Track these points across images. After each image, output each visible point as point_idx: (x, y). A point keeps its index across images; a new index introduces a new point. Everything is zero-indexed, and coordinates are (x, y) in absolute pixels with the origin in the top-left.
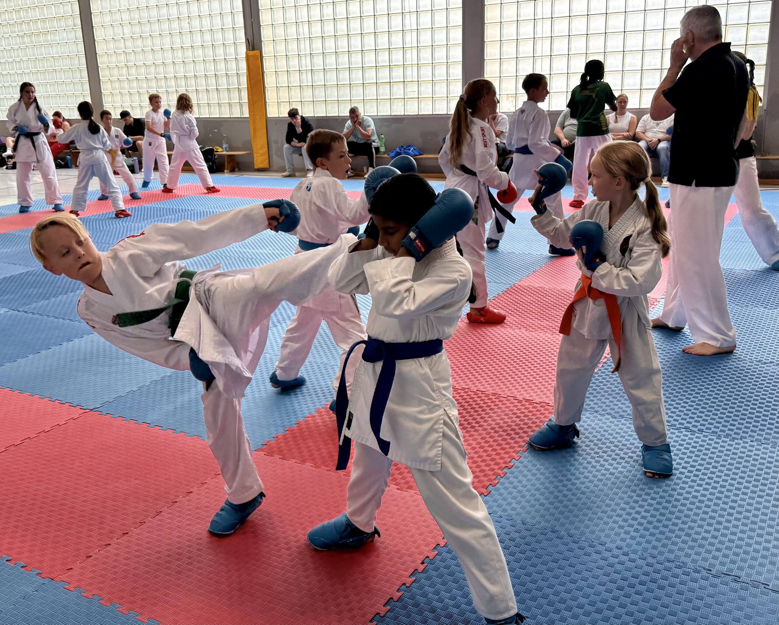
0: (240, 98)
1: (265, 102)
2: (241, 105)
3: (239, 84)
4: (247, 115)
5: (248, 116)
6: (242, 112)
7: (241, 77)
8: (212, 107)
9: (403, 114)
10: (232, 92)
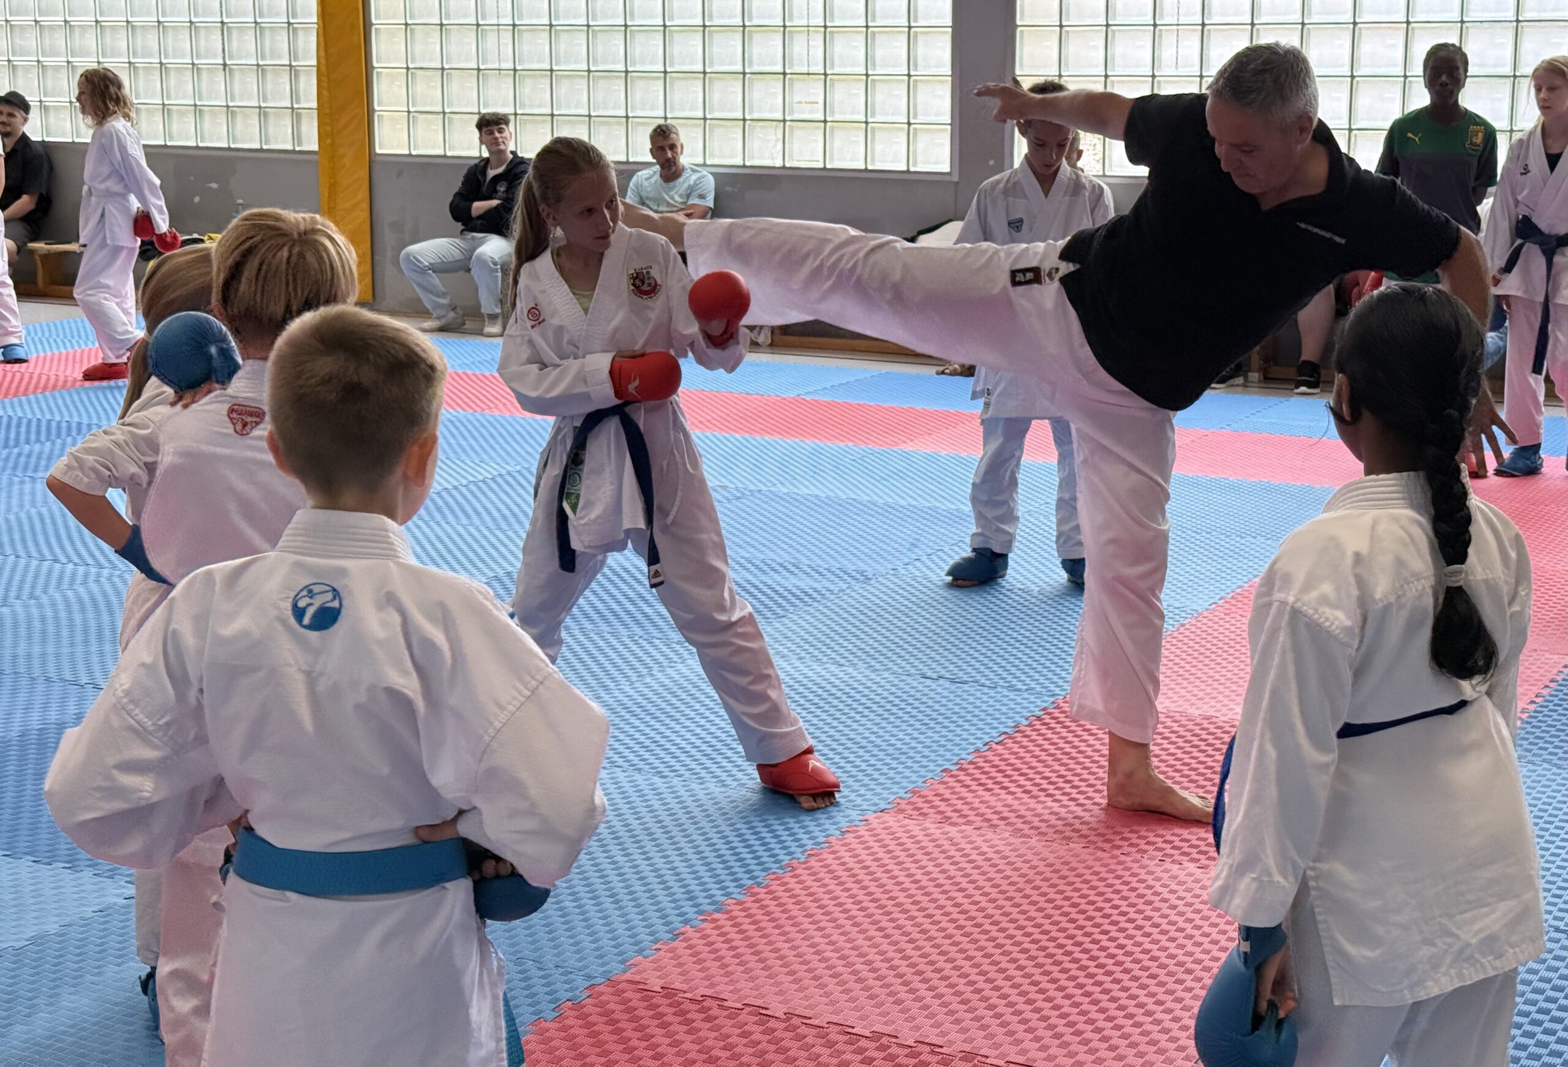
0: (294, 95)
1: (370, 111)
2: (295, 114)
3: (293, 53)
4: (311, 144)
5: (315, 147)
6: (297, 137)
7: (301, 35)
8: (207, 118)
9: (778, 163)
10: (269, 76)
